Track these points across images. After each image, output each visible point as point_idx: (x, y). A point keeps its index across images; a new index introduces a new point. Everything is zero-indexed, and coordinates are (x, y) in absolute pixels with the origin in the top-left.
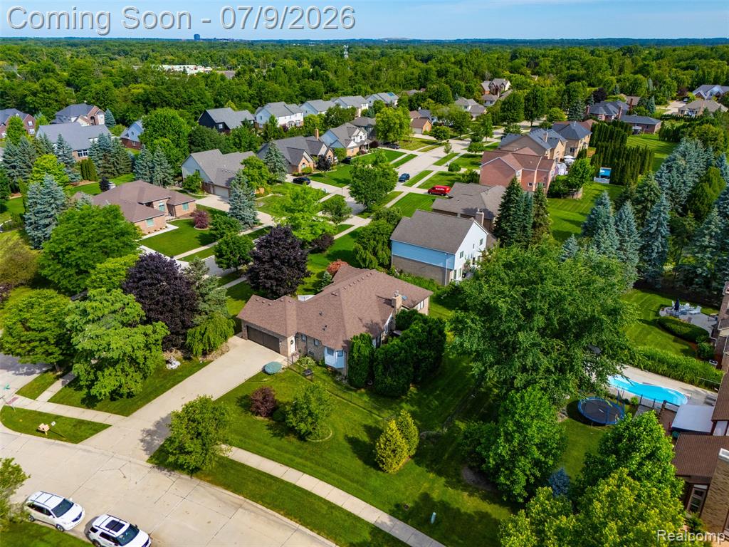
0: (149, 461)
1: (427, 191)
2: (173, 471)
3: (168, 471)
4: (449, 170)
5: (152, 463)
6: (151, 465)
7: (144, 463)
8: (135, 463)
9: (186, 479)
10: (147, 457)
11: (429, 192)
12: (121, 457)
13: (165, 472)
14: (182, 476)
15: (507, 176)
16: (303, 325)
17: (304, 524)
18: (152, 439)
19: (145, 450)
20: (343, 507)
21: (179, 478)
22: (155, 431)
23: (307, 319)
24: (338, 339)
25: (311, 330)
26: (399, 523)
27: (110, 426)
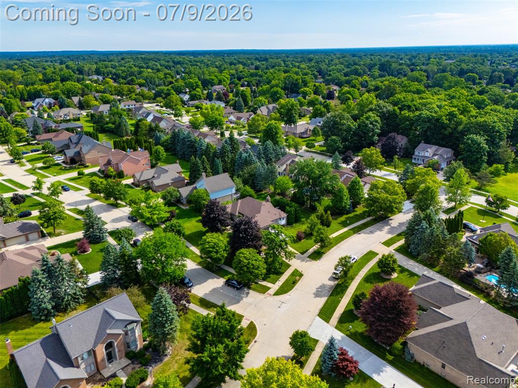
6: (318, 260)
7: (317, 262)
10: (315, 261)
12: (312, 266)
15: (137, 164)
16: (269, 219)
17: (346, 238)
18: (306, 260)
19: (311, 262)
20: (342, 233)
21: (325, 256)
22: (302, 260)
23: (268, 216)
24: (282, 214)
25: (273, 218)
26: (347, 227)
27: (296, 269)
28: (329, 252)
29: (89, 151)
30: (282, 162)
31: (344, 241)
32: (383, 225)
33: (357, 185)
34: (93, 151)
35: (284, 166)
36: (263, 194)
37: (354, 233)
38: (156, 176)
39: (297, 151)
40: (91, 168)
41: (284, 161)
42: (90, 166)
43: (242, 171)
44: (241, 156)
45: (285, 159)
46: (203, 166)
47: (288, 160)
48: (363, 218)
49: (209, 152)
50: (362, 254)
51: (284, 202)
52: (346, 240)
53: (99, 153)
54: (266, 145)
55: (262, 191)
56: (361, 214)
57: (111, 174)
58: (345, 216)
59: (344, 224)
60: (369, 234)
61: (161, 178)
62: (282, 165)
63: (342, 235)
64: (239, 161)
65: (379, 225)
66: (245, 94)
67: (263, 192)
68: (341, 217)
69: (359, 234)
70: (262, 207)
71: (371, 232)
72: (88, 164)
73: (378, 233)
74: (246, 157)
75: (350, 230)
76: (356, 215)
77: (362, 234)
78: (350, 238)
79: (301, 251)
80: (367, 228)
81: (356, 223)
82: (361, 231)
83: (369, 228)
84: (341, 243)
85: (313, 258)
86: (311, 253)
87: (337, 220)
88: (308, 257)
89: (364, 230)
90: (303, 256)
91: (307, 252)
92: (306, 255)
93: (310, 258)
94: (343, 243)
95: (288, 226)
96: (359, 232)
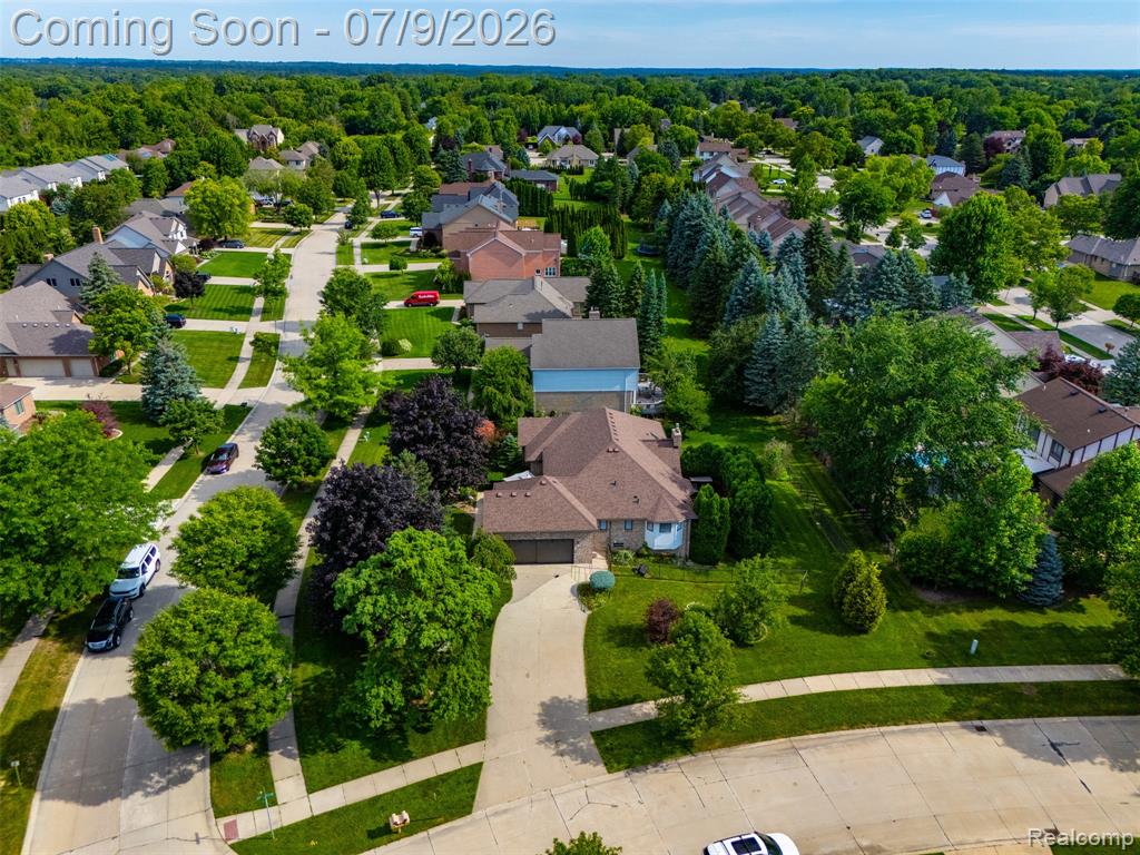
0: (611, 771)
1: (402, 303)
2: (661, 762)
3: (655, 766)
4: (391, 268)
5: (619, 770)
6: (622, 774)
7: (610, 776)
8: (597, 784)
9: (691, 761)
10: (601, 768)
11: (407, 304)
12: (563, 788)
13: (651, 769)
14: (680, 761)
16: (599, 508)
17: (881, 724)
18: (572, 744)
19: (584, 761)
20: (887, 686)
21: (679, 765)
22: (558, 734)
23: (599, 498)
24: (669, 508)
25: (616, 509)
26: (951, 670)
27: (481, 764)
28: (723, 751)
29: (454, 219)
31: (858, 732)
34: (462, 220)
36: (767, 424)
37: (953, 715)
39: (1059, 318)
48: (1082, 658)
55: (770, 413)
56: (1092, 631)
58: (999, 615)
59: (947, 650)
60: (1031, 752)
61: (501, 304)
63: (876, 699)
66: (1046, 144)
67: (771, 419)
68: (970, 609)
69: (981, 729)
70: (602, 456)
71: (1058, 752)
73: (1092, 770)
75: (947, 689)
76: (1061, 630)
77: (991, 733)
78: (904, 731)
79: (604, 692)
80: (1051, 715)
81: (1019, 667)
82: (1002, 722)
83: (1065, 719)
84: (828, 734)
85: (612, 749)
86: (631, 722)
87: (938, 614)
88: (599, 736)
89: (1030, 720)
90: (584, 717)
91: (626, 708)
92: (600, 719)
93: (597, 744)
94: (840, 739)
95: (690, 563)
96: (985, 723)
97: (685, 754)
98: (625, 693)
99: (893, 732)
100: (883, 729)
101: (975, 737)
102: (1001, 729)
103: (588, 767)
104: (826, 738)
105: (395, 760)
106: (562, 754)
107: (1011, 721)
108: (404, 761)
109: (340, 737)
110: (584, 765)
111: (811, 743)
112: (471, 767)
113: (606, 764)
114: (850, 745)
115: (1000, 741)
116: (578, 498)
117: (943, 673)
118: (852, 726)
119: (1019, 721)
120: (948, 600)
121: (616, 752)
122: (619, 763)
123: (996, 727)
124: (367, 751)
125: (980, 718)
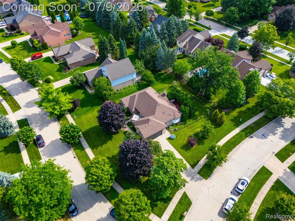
0: (206, 179)
1: (30, 59)
2: (213, 172)
3: (212, 174)
5: (208, 178)
6: (209, 179)
7: (207, 181)
8: (207, 183)
9: (217, 169)
10: (205, 180)
11: (32, 59)
12: (202, 188)
13: (212, 175)
15: (58, 36)
16: (163, 120)
17: (238, 144)
18: (196, 178)
19: (201, 180)
20: (234, 135)
21: (216, 171)
22: (192, 177)
23: (162, 118)
24: (177, 114)
25: (167, 119)
26: (240, 126)
27: (185, 192)
29: (22, 21)
30: (183, 38)
31: (236, 148)
32: (275, 125)
33: (255, 79)
34: (25, 20)
35: (185, 43)
37: (246, 136)
38: (70, 52)
39: (197, 20)
40: (26, 35)
41: (184, 37)
42: (25, 34)
43: (145, 51)
44: (144, 35)
45: (186, 35)
46: (110, 44)
47: (188, 37)
48: (255, 114)
49: (119, 25)
50: (255, 171)
51: (179, 97)
52: (238, 146)
53: (31, 22)
54: (169, 21)
56: (253, 106)
57: (36, 46)
59: (237, 122)
60: (261, 138)
61: (73, 56)
62: (183, 41)
63: (234, 139)
64: (142, 40)
65: (271, 124)
67: (163, 72)
68: (233, 111)
69: (251, 137)
70: (157, 107)
71: (264, 136)
72: (23, 32)
73: (271, 137)
74: (149, 37)
75: (242, 131)
76: (249, 109)
77: (254, 137)
78: (242, 144)
79: (192, 163)
80: (259, 129)
81: (248, 121)
82: (253, 134)
83: (261, 129)
84: (232, 151)
85: (203, 175)
86: (202, 167)
87: (230, 114)
88: (199, 173)
89: (257, 132)
90: (193, 171)
91: (198, 164)
92: (196, 169)
93: (200, 175)
94: (235, 151)
95: (182, 123)
96: (251, 135)
97: (215, 168)
98: (196, 161)
99: (241, 145)
100: (239, 145)
101: (252, 139)
102: (254, 135)
103: (202, 181)
104: (232, 152)
105: (170, 201)
106: (196, 181)
107: (255, 133)
108: (171, 200)
109: (154, 202)
110: (201, 181)
111: (231, 154)
112: (184, 194)
113: (205, 179)
114: (237, 151)
115: (256, 138)
116: (158, 120)
117: (239, 128)
118: (234, 147)
119: (256, 132)
120: (229, 110)
121: (204, 175)
122: (207, 177)
123: (253, 135)
124: (162, 202)
125: (250, 135)
